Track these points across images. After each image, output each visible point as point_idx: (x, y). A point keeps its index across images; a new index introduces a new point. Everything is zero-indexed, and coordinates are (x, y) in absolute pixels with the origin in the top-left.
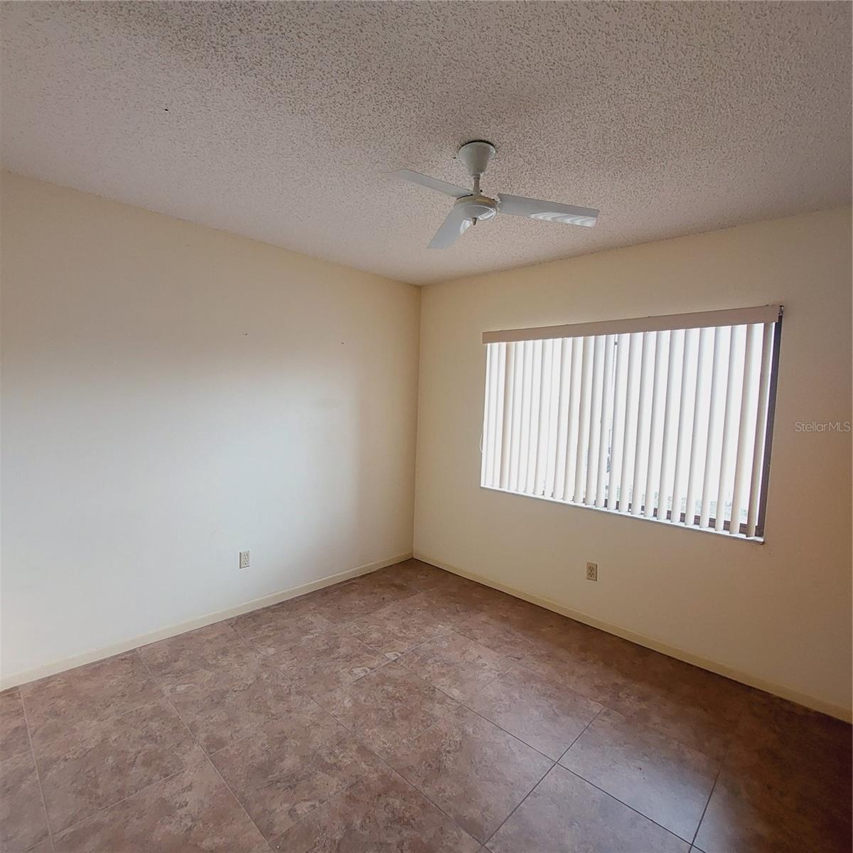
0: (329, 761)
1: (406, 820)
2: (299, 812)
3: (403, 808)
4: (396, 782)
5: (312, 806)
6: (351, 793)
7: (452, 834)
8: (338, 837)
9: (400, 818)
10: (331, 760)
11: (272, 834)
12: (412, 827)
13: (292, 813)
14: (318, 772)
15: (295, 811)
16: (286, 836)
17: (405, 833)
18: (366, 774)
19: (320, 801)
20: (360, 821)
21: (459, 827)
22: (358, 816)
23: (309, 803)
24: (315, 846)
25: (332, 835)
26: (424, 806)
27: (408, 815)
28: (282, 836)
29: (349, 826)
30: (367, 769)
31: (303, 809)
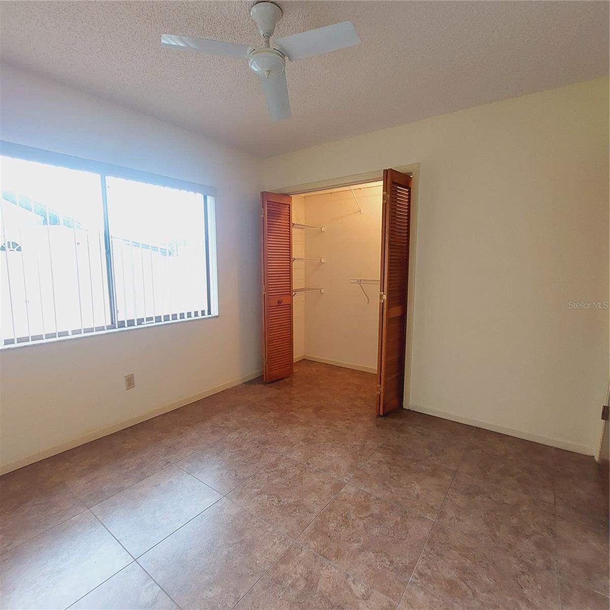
0: (303, 586)
1: (344, 518)
2: (363, 591)
3: (335, 521)
4: (315, 529)
5: (354, 583)
6: (333, 556)
7: (345, 496)
8: (371, 555)
9: (343, 522)
10: (302, 584)
11: (391, 605)
12: (347, 514)
13: (366, 597)
14: (318, 591)
15: (363, 595)
16: (387, 593)
17: (353, 517)
18: (312, 550)
19: (347, 578)
20: (355, 544)
21: (340, 493)
22: (351, 547)
23: (353, 586)
24: (384, 567)
25: (372, 559)
26: (330, 510)
27: (339, 518)
28: (388, 595)
29: (361, 550)
30: (307, 550)
31: (359, 589)
